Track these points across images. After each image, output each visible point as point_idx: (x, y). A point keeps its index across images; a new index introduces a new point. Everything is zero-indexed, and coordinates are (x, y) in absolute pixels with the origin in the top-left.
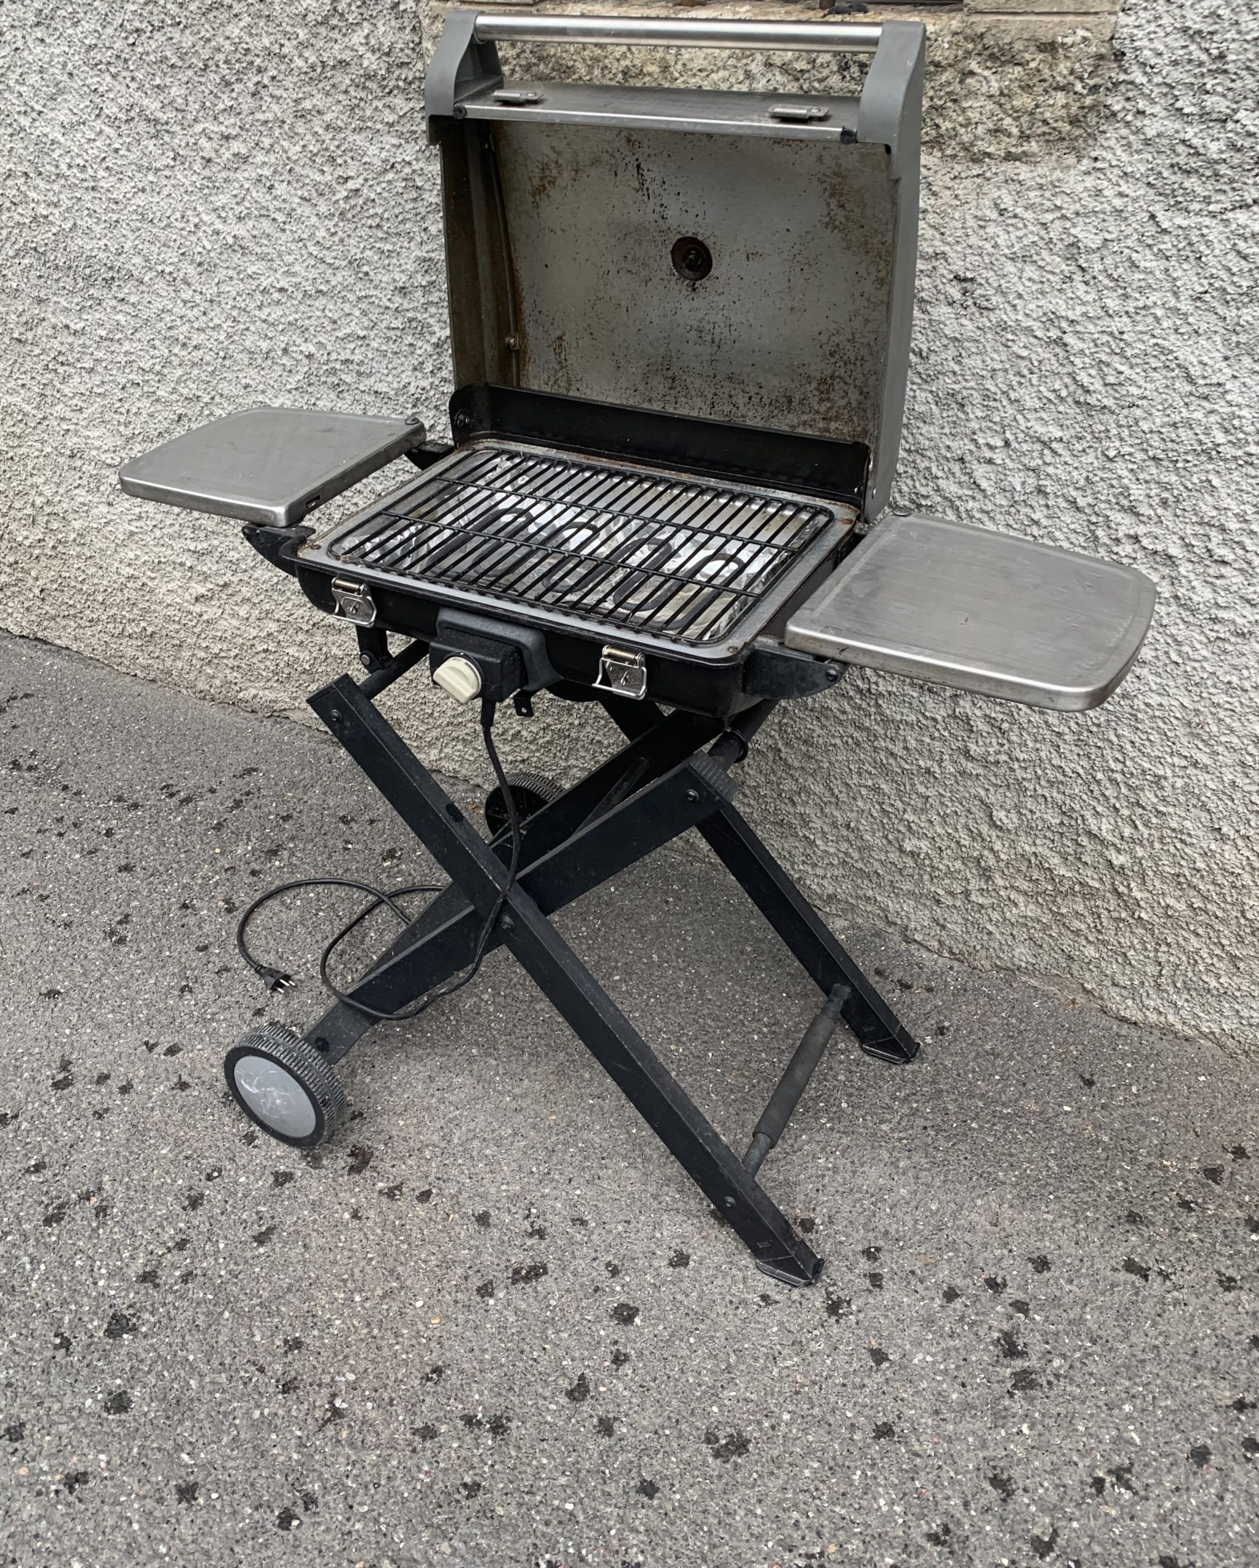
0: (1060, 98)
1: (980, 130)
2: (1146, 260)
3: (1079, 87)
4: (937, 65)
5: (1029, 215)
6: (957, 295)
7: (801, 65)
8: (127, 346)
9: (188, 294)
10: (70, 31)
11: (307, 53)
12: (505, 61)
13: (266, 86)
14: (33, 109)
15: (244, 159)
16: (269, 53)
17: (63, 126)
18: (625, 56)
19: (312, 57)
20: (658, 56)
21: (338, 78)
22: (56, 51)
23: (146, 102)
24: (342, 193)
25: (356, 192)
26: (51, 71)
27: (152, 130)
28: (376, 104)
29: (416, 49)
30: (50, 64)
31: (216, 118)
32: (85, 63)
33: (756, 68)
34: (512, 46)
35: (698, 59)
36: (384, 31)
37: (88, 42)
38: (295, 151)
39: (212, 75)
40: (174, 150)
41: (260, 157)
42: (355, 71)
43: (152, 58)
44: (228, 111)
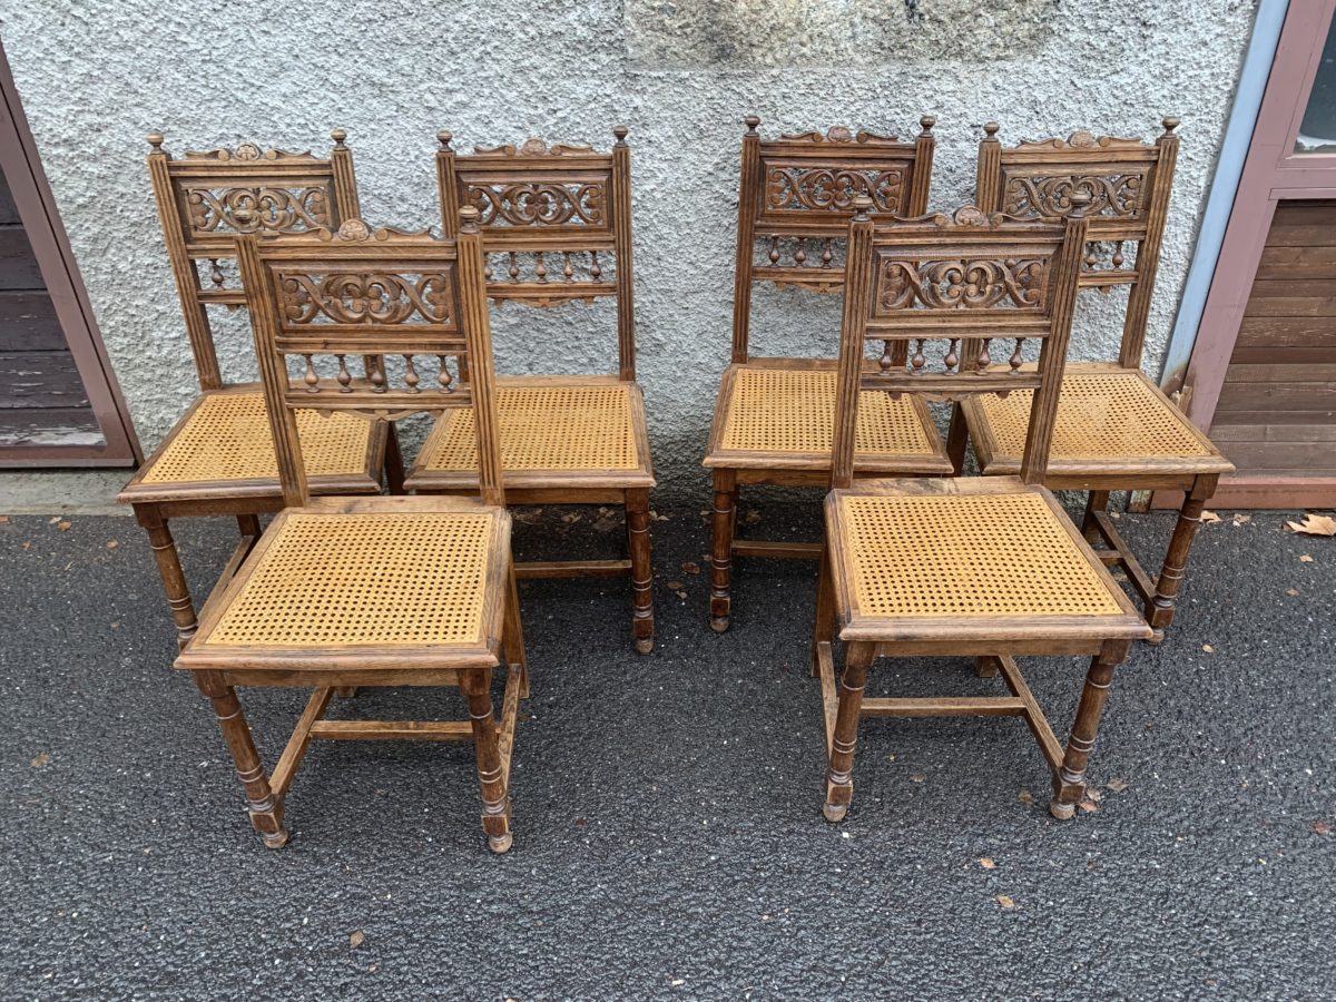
0: (1026, 25)
1: (984, 45)
2: (1070, 105)
3: (1036, 19)
4: (962, 12)
5: (1010, 88)
6: (972, 135)
7: (885, 17)
9: (403, 207)
10: (299, 24)
11: (528, 29)
12: (688, 25)
13: (489, 53)
14: (253, 85)
15: (465, 105)
16: (493, 30)
17: (284, 95)
18: (772, 18)
19: (532, 31)
20: (795, 16)
21: (553, 43)
22: (282, 40)
23: (373, 71)
24: (551, 120)
25: (564, 119)
26: (275, 55)
27: (376, 92)
28: (583, 59)
29: (619, 21)
30: (275, 50)
31: (441, 78)
32: (312, 47)
33: (857, 20)
34: (694, 15)
35: (820, 16)
36: (594, 11)
37: (318, 31)
38: (511, 96)
39: (439, 49)
40: (397, 104)
41: (480, 102)
42: (568, 39)
43: (383, 39)
44: (453, 72)
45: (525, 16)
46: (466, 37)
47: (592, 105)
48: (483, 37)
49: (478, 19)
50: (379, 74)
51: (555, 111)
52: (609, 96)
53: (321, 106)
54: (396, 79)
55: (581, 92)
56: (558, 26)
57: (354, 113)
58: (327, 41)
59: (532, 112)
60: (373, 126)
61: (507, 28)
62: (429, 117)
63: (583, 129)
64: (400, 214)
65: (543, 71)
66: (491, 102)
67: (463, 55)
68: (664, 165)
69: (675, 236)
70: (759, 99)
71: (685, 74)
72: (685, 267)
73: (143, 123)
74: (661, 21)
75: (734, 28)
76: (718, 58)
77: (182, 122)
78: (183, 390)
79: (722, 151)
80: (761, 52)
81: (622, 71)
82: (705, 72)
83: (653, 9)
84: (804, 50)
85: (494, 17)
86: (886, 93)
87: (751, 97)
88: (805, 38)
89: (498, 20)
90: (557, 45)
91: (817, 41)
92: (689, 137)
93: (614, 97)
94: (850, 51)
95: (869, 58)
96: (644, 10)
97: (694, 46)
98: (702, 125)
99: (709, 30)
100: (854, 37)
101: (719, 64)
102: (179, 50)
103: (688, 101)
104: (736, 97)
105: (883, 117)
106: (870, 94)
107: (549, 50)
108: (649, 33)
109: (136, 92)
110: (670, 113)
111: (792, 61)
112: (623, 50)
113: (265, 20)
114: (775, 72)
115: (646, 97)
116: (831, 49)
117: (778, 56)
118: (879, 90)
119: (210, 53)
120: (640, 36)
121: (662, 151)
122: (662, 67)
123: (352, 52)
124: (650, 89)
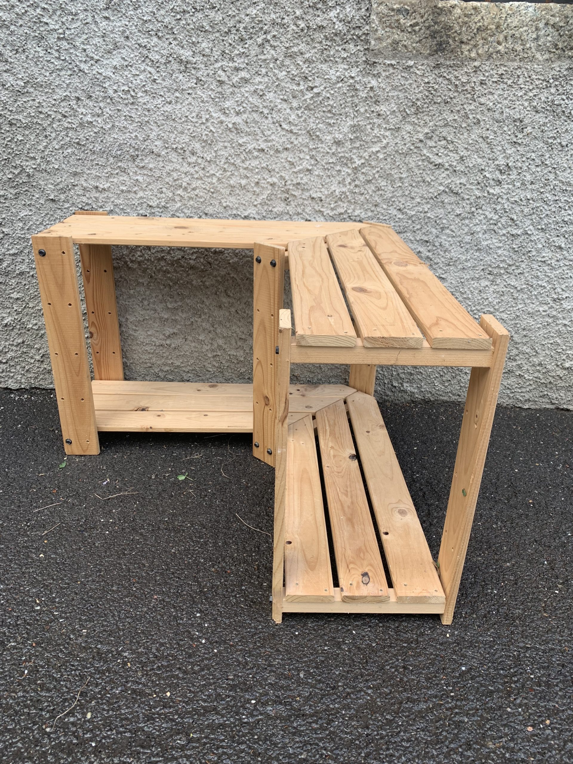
7: (562, 24)
8: (141, 194)
9: (193, 159)
10: (132, 13)
11: (300, 22)
12: (417, 24)
13: (268, 41)
14: (92, 58)
15: (246, 81)
16: (274, 23)
17: (115, 68)
18: (479, 21)
19: (302, 24)
20: (496, 21)
21: (317, 35)
22: (118, 24)
23: (182, 52)
24: (309, 95)
25: (318, 94)
26: (112, 36)
27: (183, 68)
28: (337, 48)
29: (367, 19)
30: (112, 32)
31: (232, 59)
32: (139, 31)
33: (541, 25)
34: (422, 17)
35: (514, 21)
36: (350, 10)
37: (145, 18)
38: (282, 75)
39: (233, 36)
40: (197, 78)
41: (258, 79)
42: (328, 31)
43: (192, 26)
44: (240, 55)
45: (298, 13)
46: (253, 27)
47: (340, 85)
48: (266, 27)
49: (264, 13)
50: (186, 54)
51: (312, 88)
52: (352, 78)
53: (141, 77)
54: (198, 58)
55: (333, 74)
56: (322, 21)
57: (164, 84)
58: (151, 27)
59: (295, 88)
60: (177, 94)
61: (285, 21)
62: (220, 89)
63: (331, 103)
64: (189, 164)
65: (307, 56)
66: (266, 79)
67: (249, 42)
68: (388, 133)
69: (390, 188)
70: (463, 84)
71: (411, 63)
72: (395, 212)
73: (9, 84)
74: (398, 20)
75: (450, 28)
76: (436, 51)
77: (38, 86)
78: (15, 295)
79: (431, 124)
80: (468, 48)
81: (364, 59)
82: (425, 62)
83: (393, 10)
84: (500, 48)
85: (275, 13)
86: (557, 83)
87: (457, 83)
88: (501, 38)
89: (278, 15)
90: (319, 36)
91: (510, 40)
92: (409, 112)
93: (357, 79)
94: (533, 50)
95: (546, 56)
96: (386, 11)
97: (420, 41)
98: (419, 103)
99: (432, 28)
100: (537, 39)
101: (436, 56)
102: (42, 29)
103: (410, 84)
104: (446, 82)
105: (553, 101)
106: (545, 83)
107: (312, 40)
108: (387, 29)
109: (7, 61)
110: (396, 93)
111: (490, 56)
112: (367, 42)
113: (107, 9)
114: (477, 64)
115: (380, 80)
116: (519, 48)
117: (480, 52)
118: (551, 81)
119: (64, 33)
120: (380, 32)
121: (388, 122)
122: (394, 57)
123: (168, 36)
124: (384, 74)
